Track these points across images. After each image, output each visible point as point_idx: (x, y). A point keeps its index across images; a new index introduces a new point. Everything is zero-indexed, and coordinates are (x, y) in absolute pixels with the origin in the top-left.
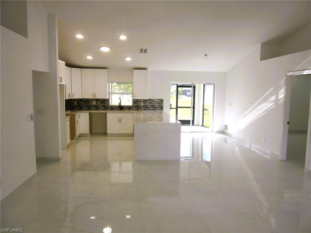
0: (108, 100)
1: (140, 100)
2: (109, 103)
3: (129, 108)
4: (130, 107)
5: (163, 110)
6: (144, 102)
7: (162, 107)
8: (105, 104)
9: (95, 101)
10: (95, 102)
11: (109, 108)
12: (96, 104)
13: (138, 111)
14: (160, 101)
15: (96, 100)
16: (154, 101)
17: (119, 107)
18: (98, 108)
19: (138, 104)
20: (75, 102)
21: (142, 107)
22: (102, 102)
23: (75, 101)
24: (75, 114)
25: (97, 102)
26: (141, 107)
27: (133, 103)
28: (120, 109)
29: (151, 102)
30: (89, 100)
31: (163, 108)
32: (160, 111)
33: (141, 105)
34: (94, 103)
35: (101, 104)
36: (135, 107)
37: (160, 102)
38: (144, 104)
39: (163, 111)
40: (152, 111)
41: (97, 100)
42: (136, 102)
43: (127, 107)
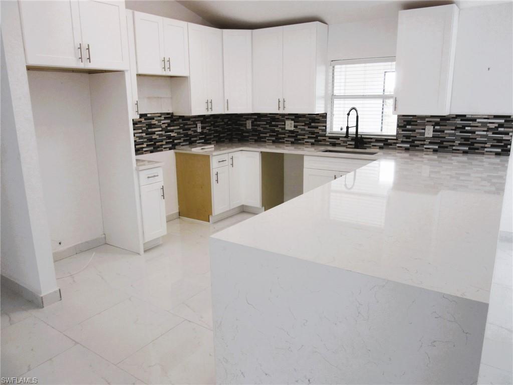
0: (324, 116)
1: (423, 118)
2: (326, 126)
3: (385, 143)
4: (387, 140)
5: (509, 155)
6: (437, 124)
7: (506, 145)
8: (317, 127)
9: (292, 120)
10: (291, 124)
11: (328, 140)
12: (293, 129)
13: (411, 152)
14: (502, 121)
15: (294, 117)
16: (474, 120)
17: (353, 139)
18: (300, 140)
19: (414, 131)
20: (248, 122)
21: (427, 141)
22: (310, 124)
23: (247, 119)
24: (209, 156)
25: (296, 124)
26: (424, 141)
27: (398, 126)
28: (356, 147)
29: (464, 127)
30: (277, 117)
31: (509, 150)
32: (497, 160)
33: (424, 134)
34: (289, 125)
35: (306, 128)
36: (403, 142)
37: (501, 125)
38: (434, 131)
39: (507, 161)
40: (464, 158)
41: (296, 117)
42: (409, 123)
43: (378, 140)
